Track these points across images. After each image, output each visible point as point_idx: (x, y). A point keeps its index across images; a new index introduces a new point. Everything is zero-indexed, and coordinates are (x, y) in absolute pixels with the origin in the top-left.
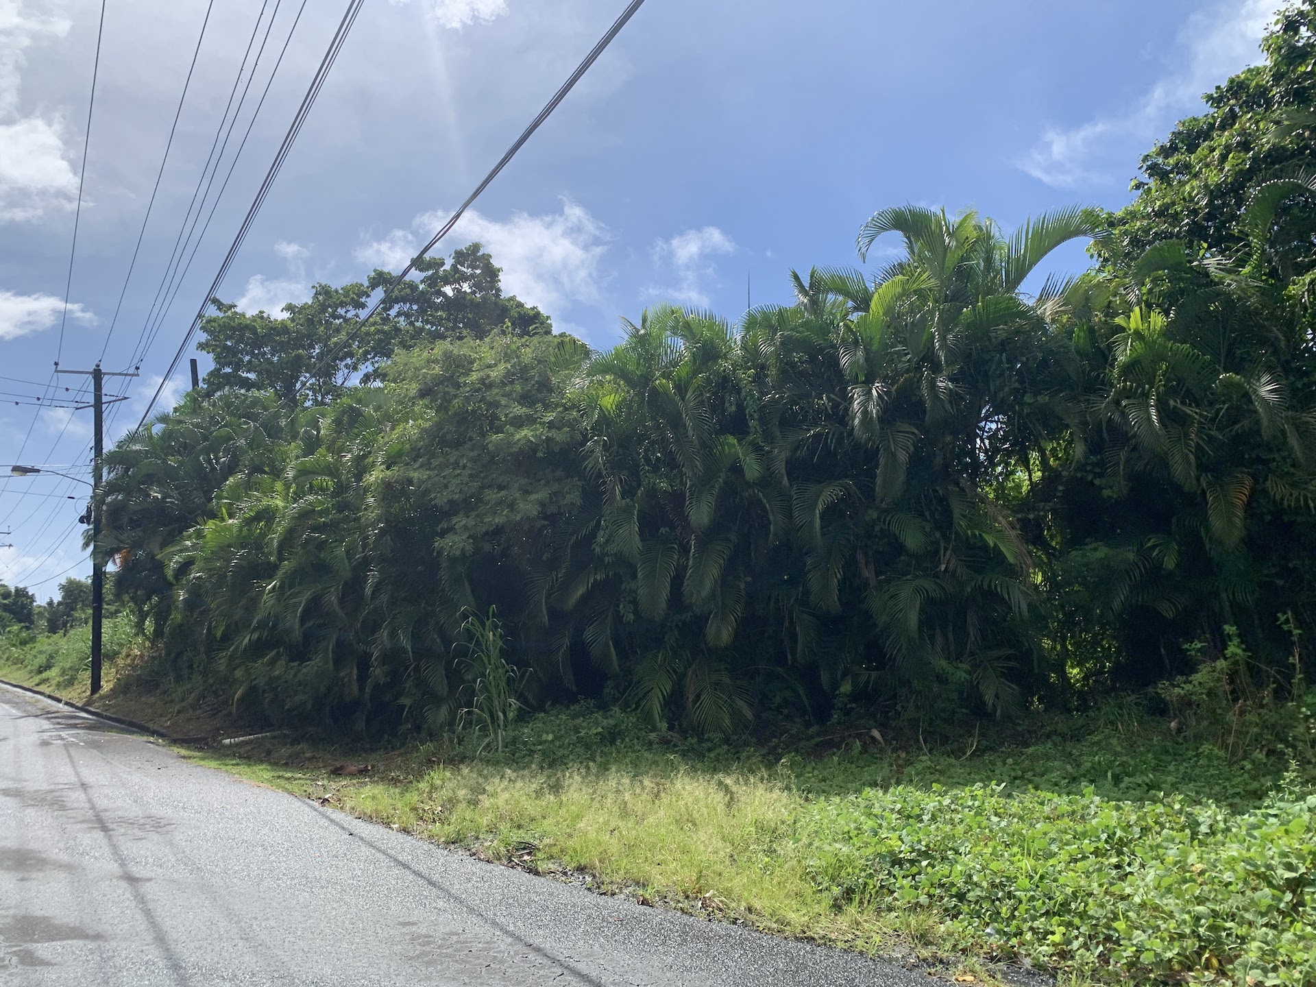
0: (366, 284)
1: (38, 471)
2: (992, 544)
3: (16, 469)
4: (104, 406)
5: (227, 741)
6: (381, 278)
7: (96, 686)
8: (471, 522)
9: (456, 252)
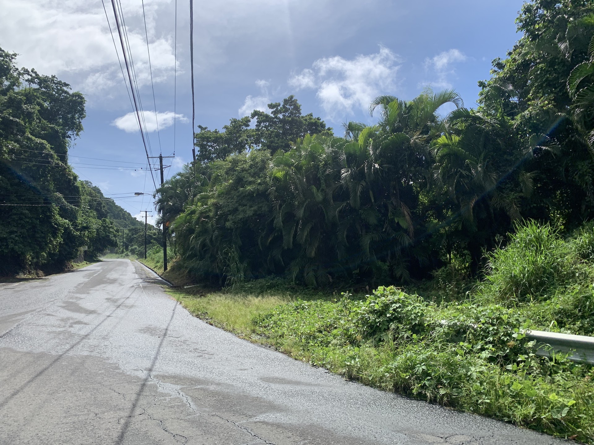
0: (250, 116)
1: (143, 194)
2: (396, 222)
3: (136, 194)
4: (163, 169)
5: (185, 287)
6: (256, 114)
7: (166, 268)
8: (234, 217)
9: (284, 100)
